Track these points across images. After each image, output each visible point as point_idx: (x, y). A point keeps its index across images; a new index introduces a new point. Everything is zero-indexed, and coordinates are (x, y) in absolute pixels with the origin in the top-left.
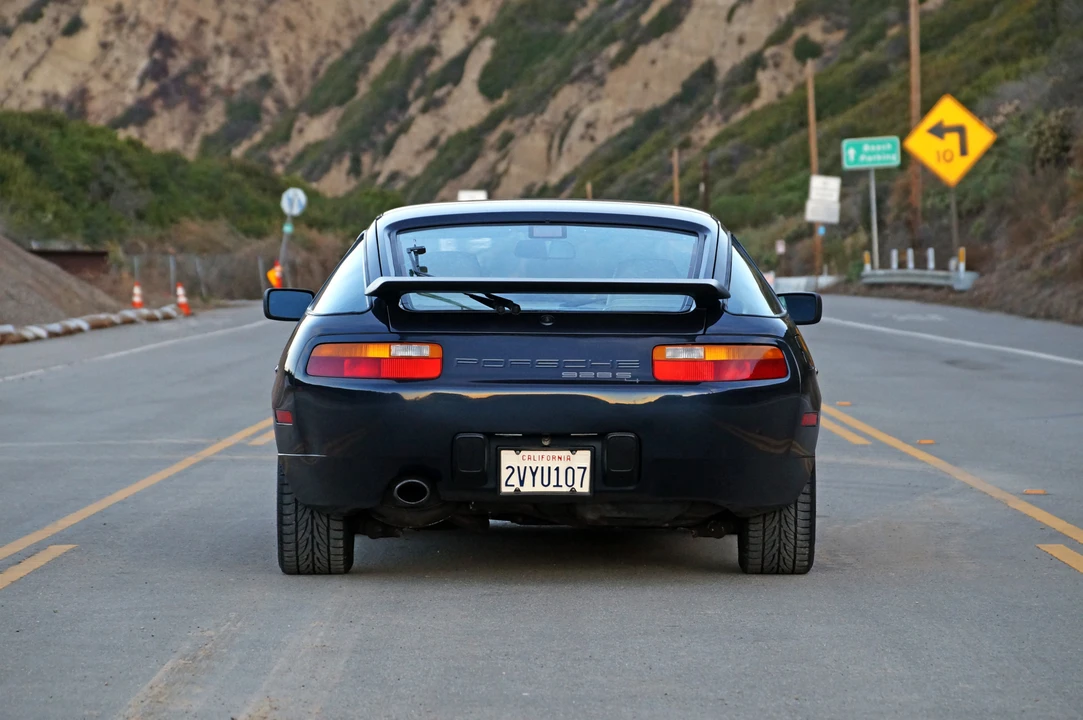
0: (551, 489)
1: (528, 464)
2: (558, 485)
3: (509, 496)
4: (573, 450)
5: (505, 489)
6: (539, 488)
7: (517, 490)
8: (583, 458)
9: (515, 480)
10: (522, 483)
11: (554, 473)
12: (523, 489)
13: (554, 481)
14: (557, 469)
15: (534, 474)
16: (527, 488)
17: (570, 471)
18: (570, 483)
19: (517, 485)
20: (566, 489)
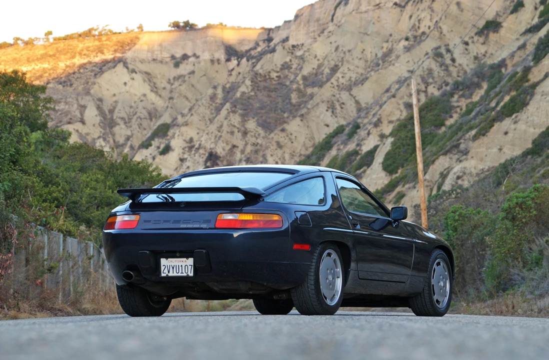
0: (180, 274)
1: (171, 264)
2: (182, 273)
3: (164, 277)
4: (187, 258)
5: (163, 275)
6: (175, 274)
7: (167, 275)
8: (190, 261)
9: (166, 271)
10: (169, 272)
11: (180, 267)
12: (170, 275)
13: (180, 271)
14: (182, 266)
15: (173, 268)
16: (171, 274)
17: (186, 267)
18: (186, 272)
19: (167, 273)
20: (185, 274)
